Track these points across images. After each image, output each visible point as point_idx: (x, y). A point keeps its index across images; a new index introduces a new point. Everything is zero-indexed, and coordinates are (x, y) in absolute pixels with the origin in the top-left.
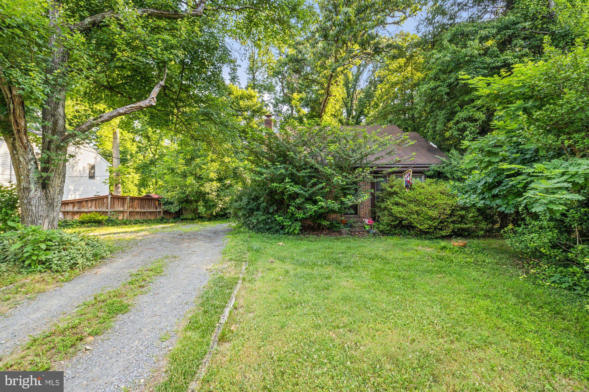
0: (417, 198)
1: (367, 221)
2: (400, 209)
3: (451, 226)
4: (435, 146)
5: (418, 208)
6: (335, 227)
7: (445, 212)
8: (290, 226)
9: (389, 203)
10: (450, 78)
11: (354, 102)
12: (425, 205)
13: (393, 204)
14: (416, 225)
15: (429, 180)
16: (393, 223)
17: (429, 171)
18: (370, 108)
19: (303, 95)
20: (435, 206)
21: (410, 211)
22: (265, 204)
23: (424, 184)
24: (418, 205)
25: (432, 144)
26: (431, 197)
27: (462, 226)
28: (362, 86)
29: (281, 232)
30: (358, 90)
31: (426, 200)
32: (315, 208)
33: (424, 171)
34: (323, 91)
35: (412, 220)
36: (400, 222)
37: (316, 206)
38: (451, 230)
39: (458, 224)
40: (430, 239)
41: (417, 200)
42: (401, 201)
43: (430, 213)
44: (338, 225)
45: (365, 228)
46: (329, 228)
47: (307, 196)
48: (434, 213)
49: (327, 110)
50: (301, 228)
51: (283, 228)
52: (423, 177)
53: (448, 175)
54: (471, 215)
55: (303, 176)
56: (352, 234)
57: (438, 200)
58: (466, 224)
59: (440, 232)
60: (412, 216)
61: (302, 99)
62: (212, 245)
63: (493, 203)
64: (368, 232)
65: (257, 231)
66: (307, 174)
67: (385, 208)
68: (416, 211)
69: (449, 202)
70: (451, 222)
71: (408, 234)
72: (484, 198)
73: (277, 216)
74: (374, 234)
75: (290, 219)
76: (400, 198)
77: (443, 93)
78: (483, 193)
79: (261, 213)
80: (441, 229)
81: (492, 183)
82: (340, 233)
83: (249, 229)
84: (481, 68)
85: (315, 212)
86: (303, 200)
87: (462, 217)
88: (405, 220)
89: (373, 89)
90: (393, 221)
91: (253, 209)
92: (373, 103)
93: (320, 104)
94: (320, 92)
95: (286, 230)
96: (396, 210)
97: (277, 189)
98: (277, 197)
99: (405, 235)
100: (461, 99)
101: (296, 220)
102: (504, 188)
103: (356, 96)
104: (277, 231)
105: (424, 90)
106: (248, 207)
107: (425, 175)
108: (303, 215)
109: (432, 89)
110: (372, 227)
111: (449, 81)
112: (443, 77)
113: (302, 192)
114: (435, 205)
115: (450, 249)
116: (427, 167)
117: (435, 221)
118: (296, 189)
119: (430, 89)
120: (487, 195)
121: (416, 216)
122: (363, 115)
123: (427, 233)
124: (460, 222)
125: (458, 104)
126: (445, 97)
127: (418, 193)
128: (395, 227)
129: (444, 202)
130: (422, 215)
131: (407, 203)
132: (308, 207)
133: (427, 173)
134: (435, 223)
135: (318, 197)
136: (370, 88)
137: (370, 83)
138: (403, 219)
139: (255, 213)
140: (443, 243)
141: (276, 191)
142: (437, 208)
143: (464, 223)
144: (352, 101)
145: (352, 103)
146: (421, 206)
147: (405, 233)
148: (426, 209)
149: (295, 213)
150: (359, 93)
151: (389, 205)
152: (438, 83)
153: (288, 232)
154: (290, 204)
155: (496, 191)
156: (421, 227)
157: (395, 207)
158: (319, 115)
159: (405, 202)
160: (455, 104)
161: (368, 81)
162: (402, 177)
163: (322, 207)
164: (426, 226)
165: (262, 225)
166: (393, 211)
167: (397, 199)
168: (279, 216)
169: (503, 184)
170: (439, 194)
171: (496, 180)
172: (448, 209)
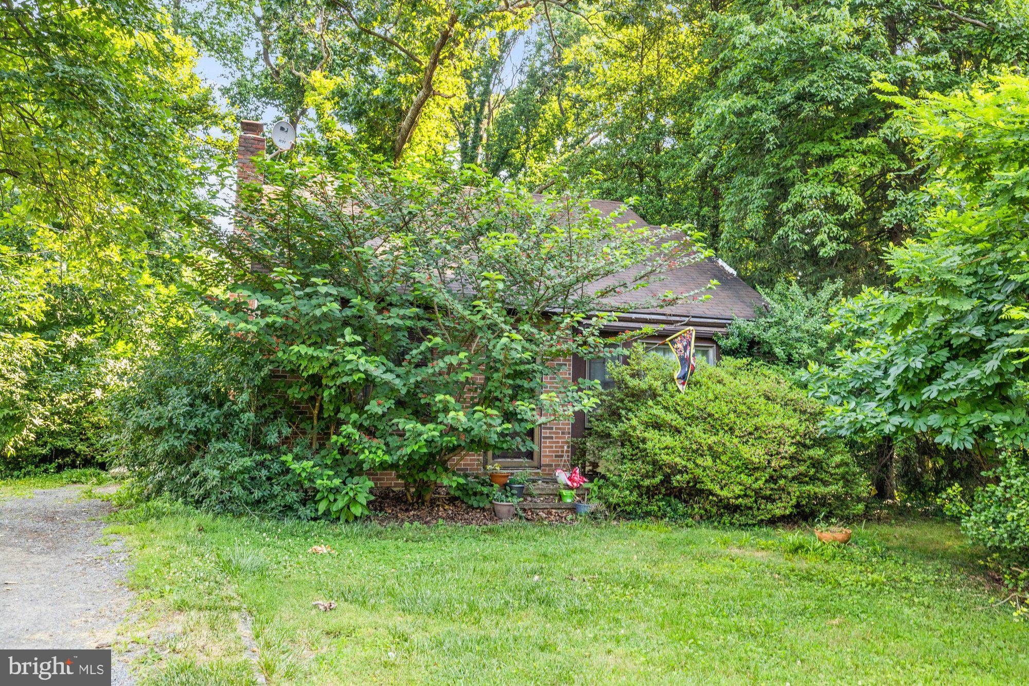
0: (709, 409)
1: (562, 477)
2: (668, 440)
3: (795, 489)
4: (731, 270)
5: (714, 439)
6: (475, 494)
7: (781, 450)
8: (336, 491)
9: (634, 422)
10: (783, 92)
11: (484, 125)
12: (732, 430)
13: (647, 425)
14: (710, 486)
15: (729, 361)
16: (647, 482)
17: (727, 336)
18: (527, 149)
19: (348, 79)
20: (757, 434)
21: (694, 447)
22: (251, 415)
23: (721, 373)
24: (714, 430)
25: (725, 265)
26: (744, 408)
27: (817, 490)
28: (507, 84)
29: (303, 511)
30: (497, 93)
31: (732, 415)
32: (430, 431)
33: (715, 334)
34: (411, 79)
35: (699, 472)
36: (667, 479)
37: (431, 426)
38: (794, 501)
39: (807, 483)
40: (744, 526)
41: (710, 415)
42: (669, 417)
43: (746, 452)
44: (485, 490)
45: (560, 497)
46: (452, 500)
47: (404, 391)
48: (754, 453)
49: (416, 135)
50: (372, 498)
51: (309, 497)
52: (712, 352)
53: (778, 351)
54: (838, 458)
55: (395, 329)
56: (527, 515)
57: (762, 418)
58: (825, 483)
59: (769, 506)
60: (699, 461)
61: (341, 94)
62: (66, 560)
63: (920, 422)
64: (573, 509)
65: (218, 508)
66: (409, 323)
67: (625, 439)
68: (710, 448)
69: (787, 423)
70: (793, 478)
71: (685, 515)
72: (898, 411)
73: (289, 458)
74: (593, 515)
75: (336, 464)
76: (666, 408)
77: (766, 127)
78: (894, 398)
79: (237, 446)
80: (769, 499)
81: (922, 370)
82: (494, 514)
83: (186, 503)
84: (853, 79)
85: (430, 442)
86: (391, 403)
87: (817, 464)
88: (681, 472)
89: (537, 95)
90: (646, 476)
91: (207, 433)
92: (536, 137)
93: (400, 114)
94: (402, 79)
95: (322, 507)
96: (655, 441)
97: (304, 363)
98: (294, 393)
99: (676, 519)
100: (801, 149)
101: (356, 470)
102: (951, 384)
103: (491, 111)
104: (288, 509)
105: (718, 111)
106: (191, 426)
107: (719, 347)
108: (386, 453)
109: (739, 114)
110: (583, 494)
111: (781, 99)
112: (764, 86)
113: (389, 377)
114: (756, 429)
115: (815, 550)
116: (723, 326)
117: (757, 475)
118: (374, 367)
119: (735, 114)
120: (905, 402)
121: (709, 462)
122: (510, 165)
123: (736, 509)
124: (813, 479)
125: (797, 161)
126: (772, 138)
127: (711, 396)
128: (651, 492)
129: (778, 422)
130: (724, 458)
131: (683, 423)
132: (409, 426)
133: (723, 343)
134: (757, 479)
135: (440, 397)
136: (530, 92)
137: (532, 75)
138: (676, 470)
139: (214, 446)
140: (793, 536)
141: (295, 372)
142: (761, 437)
143: (821, 480)
144: (478, 121)
145: (477, 129)
146: (721, 432)
147: (675, 511)
148: (736, 440)
149: (355, 448)
150: (498, 104)
151: (634, 429)
152: (752, 101)
153: (327, 513)
154: (341, 416)
155: (931, 392)
156: (724, 493)
157: (651, 434)
158: (393, 148)
159: (679, 422)
160: (789, 163)
161: (526, 69)
162: (665, 350)
163: (452, 429)
164: (738, 490)
165: (237, 490)
166: (649, 445)
167: (658, 411)
168: (297, 458)
169: (946, 376)
170: (762, 399)
171: (929, 365)
172: (789, 441)
